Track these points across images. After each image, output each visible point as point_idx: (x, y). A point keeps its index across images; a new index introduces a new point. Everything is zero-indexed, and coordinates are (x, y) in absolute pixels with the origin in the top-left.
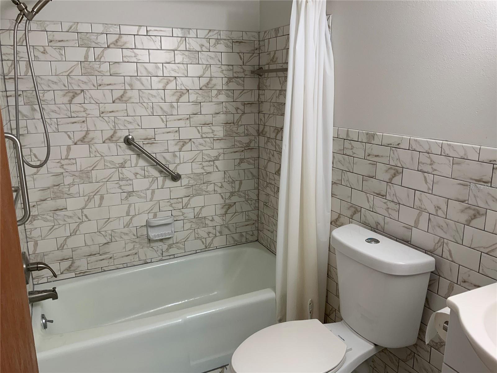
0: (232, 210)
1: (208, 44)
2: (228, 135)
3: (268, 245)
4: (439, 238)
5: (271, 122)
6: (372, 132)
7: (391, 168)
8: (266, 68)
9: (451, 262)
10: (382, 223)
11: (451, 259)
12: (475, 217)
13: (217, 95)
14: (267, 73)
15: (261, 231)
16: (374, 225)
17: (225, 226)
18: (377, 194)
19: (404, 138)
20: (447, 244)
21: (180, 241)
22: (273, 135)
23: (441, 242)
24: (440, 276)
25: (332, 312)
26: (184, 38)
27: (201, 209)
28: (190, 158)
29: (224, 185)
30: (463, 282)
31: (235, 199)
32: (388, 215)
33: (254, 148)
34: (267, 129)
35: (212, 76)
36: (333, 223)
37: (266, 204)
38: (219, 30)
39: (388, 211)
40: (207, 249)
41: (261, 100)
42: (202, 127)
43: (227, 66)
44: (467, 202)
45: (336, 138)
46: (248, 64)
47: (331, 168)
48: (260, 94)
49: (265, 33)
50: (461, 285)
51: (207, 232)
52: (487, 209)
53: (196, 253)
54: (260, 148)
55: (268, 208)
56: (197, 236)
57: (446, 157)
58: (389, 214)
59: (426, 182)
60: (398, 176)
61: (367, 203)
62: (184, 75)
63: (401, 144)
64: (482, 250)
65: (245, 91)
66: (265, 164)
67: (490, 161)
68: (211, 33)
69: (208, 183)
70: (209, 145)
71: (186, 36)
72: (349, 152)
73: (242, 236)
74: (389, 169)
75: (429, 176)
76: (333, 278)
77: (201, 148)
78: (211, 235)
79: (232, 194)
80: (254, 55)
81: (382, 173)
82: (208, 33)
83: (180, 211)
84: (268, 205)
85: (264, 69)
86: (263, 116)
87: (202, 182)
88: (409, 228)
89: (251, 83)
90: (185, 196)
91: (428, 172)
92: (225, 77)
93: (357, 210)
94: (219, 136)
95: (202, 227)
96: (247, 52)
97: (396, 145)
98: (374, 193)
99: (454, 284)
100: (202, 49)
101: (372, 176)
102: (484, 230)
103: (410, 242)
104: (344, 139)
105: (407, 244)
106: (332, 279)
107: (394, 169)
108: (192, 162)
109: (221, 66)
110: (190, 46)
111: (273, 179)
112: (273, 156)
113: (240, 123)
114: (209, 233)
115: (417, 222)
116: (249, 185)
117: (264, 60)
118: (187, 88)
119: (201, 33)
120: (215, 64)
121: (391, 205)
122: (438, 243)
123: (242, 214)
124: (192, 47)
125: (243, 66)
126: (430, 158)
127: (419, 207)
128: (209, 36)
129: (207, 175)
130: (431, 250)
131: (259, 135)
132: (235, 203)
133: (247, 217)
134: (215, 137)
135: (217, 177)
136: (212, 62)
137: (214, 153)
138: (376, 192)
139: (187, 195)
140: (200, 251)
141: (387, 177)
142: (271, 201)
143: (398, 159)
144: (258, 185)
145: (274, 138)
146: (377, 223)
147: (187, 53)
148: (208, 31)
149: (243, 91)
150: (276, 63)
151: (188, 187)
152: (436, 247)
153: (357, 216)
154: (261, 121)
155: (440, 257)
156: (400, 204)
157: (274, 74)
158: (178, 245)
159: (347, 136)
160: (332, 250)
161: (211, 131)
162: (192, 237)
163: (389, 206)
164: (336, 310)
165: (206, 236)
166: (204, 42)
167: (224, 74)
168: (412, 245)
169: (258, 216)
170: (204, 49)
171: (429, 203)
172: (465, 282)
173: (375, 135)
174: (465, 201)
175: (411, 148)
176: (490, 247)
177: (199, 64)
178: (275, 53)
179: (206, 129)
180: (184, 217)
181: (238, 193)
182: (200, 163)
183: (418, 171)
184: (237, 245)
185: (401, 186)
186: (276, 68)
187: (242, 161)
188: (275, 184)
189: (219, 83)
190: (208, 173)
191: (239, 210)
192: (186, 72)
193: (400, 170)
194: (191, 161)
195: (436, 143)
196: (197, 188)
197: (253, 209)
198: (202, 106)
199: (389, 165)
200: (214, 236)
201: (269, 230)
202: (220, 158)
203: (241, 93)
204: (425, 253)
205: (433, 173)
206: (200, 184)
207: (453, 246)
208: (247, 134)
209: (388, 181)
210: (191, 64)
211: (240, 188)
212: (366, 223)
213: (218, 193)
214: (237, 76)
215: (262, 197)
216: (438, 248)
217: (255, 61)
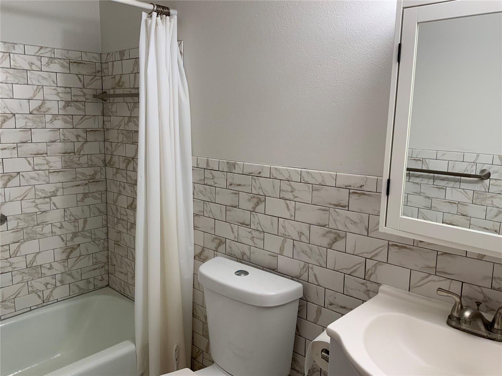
0: (76, 253)
1: (40, 62)
2: (68, 166)
3: (122, 289)
4: (304, 263)
5: (120, 151)
6: (233, 162)
7: (254, 197)
8: (112, 92)
9: (317, 286)
10: (248, 253)
11: (317, 284)
12: (335, 240)
13: (51, 121)
14: (112, 97)
15: (112, 274)
16: (240, 256)
17: (67, 273)
18: (241, 224)
19: (265, 167)
20: (312, 269)
21: (8, 299)
22: (123, 166)
23: (307, 267)
24: (307, 301)
25: (199, 354)
26: (8, 54)
27: (35, 257)
28: (19, 196)
29: (64, 225)
30: (329, 305)
31: (78, 240)
32: (253, 245)
33: (100, 181)
34: (115, 159)
35: (45, 99)
36: (197, 258)
37: (117, 243)
38: (52, 48)
39: (253, 240)
40: (45, 303)
41: (107, 127)
42: (33, 157)
43: (63, 88)
44: (327, 226)
45: (196, 168)
46: (89, 87)
47: (192, 199)
48: (105, 120)
49: (108, 55)
50: (329, 308)
51: (44, 283)
52: (346, 232)
53: (31, 310)
54: (107, 180)
55: (120, 247)
56: (30, 289)
57: (305, 184)
58: (255, 243)
59: (289, 209)
60: (260, 204)
61: (232, 233)
62: (8, 96)
63: (262, 172)
64: (345, 271)
65: (86, 117)
66: (115, 198)
67: (346, 187)
68: (42, 51)
69: (44, 223)
70: (44, 178)
71: (10, 52)
72: (211, 182)
73: (89, 282)
74: (252, 197)
75: (290, 203)
76: (199, 317)
77: (33, 182)
78: (49, 286)
79: (75, 235)
80: (96, 78)
81: (245, 203)
82: (39, 50)
83: (7, 261)
84: (121, 244)
85: (108, 93)
86: (110, 144)
87: (36, 223)
88: (275, 256)
89: (93, 108)
90: (13, 242)
91: (290, 200)
92: (62, 101)
93: (221, 241)
94: (56, 167)
95: (37, 278)
96: (88, 74)
97: (257, 174)
98: (238, 222)
99: (321, 308)
100: (31, 68)
101: (235, 206)
102: (345, 253)
103: (276, 270)
104: (204, 169)
105: (274, 272)
106: (197, 318)
107: (257, 198)
108: (22, 200)
109: (56, 87)
110: (16, 63)
111: (125, 213)
112: (124, 188)
113: (82, 153)
114: (46, 284)
115: (282, 249)
116: (95, 222)
117: (108, 84)
118: (12, 111)
119: (31, 50)
120: (49, 85)
121: (255, 234)
122: (303, 268)
123: (88, 257)
124: (18, 65)
125: (84, 90)
126: (290, 185)
127: (284, 234)
128: (40, 54)
129: (42, 214)
130: (297, 276)
131: (106, 165)
132: (79, 245)
133: (95, 260)
134: (52, 168)
135: (55, 216)
136: (44, 83)
137: (50, 188)
138: (240, 221)
139: (16, 241)
140: (36, 308)
141: (250, 206)
142: (124, 240)
143: (260, 188)
144: (107, 222)
145: (125, 168)
146: (243, 253)
147: (11, 71)
148: (39, 48)
149: (84, 117)
150: (123, 87)
151: (17, 230)
152: (302, 273)
153: (222, 248)
154: (107, 151)
155: (307, 282)
156: (264, 232)
157: (121, 99)
158: (5, 303)
159: (207, 166)
160: (196, 286)
161: (45, 162)
162: (25, 291)
163: (254, 235)
164: (203, 351)
165: (43, 288)
166: (34, 60)
167: (60, 97)
168: (279, 273)
169: (108, 257)
170: (34, 68)
171: (292, 229)
172: (331, 304)
173: (236, 164)
174: (326, 225)
175: (272, 176)
176: (351, 268)
177: (28, 84)
178: (121, 77)
179: (38, 160)
180: (12, 267)
181: (82, 233)
182: (32, 200)
183: (280, 198)
184: (83, 294)
185: (265, 214)
186: (122, 93)
187: (85, 195)
188: (128, 219)
189: (54, 107)
190: (44, 212)
191: (84, 252)
192: (11, 93)
193: (262, 198)
194: (21, 198)
195: (296, 171)
196: (29, 231)
197: (102, 249)
198: (33, 133)
199: (251, 193)
200: (53, 287)
201: (122, 273)
202: (58, 193)
203: (82, 119)
204: (292, 280)
205: (294, 200)
206: (33, 225)
207: (318, 270)
208: (91, 165)
209: (251, 210)
210: (17, 84)
211: (84, 227)
212: (232, 255)
213: (57, 235)
214: (77, 100)
215: (113, 235)
216: (303, 273)
217: (97, 84)
